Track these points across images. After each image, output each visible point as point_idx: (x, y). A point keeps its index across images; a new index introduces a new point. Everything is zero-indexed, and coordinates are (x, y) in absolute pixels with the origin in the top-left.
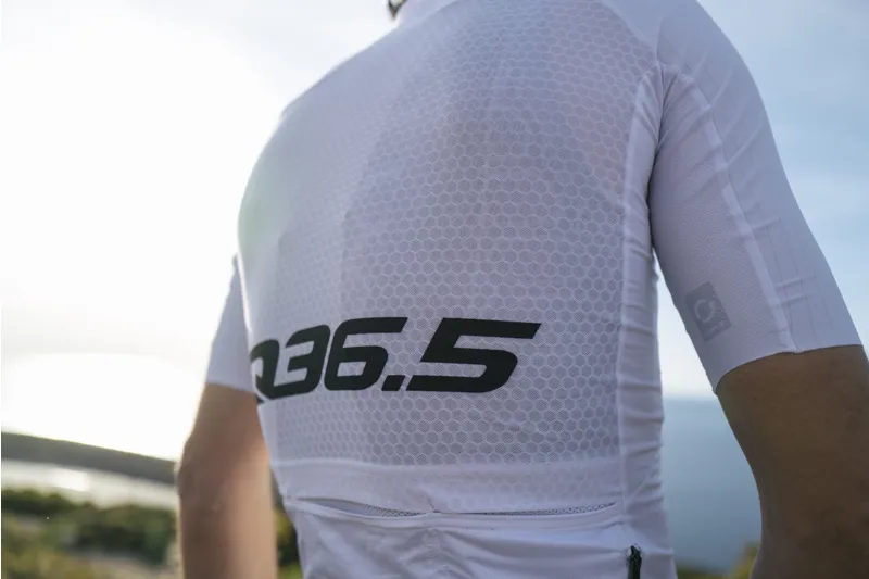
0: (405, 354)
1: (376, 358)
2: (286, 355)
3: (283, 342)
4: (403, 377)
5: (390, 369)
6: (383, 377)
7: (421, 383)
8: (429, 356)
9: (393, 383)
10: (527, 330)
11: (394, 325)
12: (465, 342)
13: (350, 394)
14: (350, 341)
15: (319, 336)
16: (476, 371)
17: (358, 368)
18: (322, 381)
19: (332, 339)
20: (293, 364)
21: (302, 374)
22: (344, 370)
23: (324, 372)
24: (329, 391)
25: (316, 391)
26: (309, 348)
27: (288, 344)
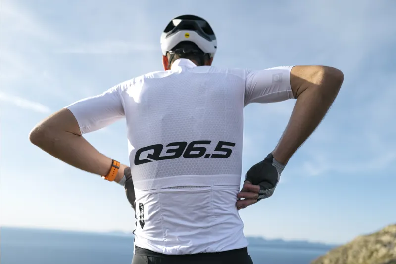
0: (211, 149)
1: (203, 150)
2: (165, 149)
3: (165, 145)
4: (210, 154)
5: (207, 152)
6: (205, 154)
7: (214, 156)
8: (216, 150)
9: (207, 156)
10: (233, 145)
11: (208, 142)
12: (224, 146)
13: (194, 159)
14: (195, 146)
15: (183, 144)
16: (225, 153)
17: (198, 152)
18: (182, 156)
19: (188, 145)
20: (169, 151)
21: (173, 154)
22: (192, 152)
23: (183, 153)
24: (185, 158)
25: (179, 158)
26: (177, 147)
27: (167, 146)
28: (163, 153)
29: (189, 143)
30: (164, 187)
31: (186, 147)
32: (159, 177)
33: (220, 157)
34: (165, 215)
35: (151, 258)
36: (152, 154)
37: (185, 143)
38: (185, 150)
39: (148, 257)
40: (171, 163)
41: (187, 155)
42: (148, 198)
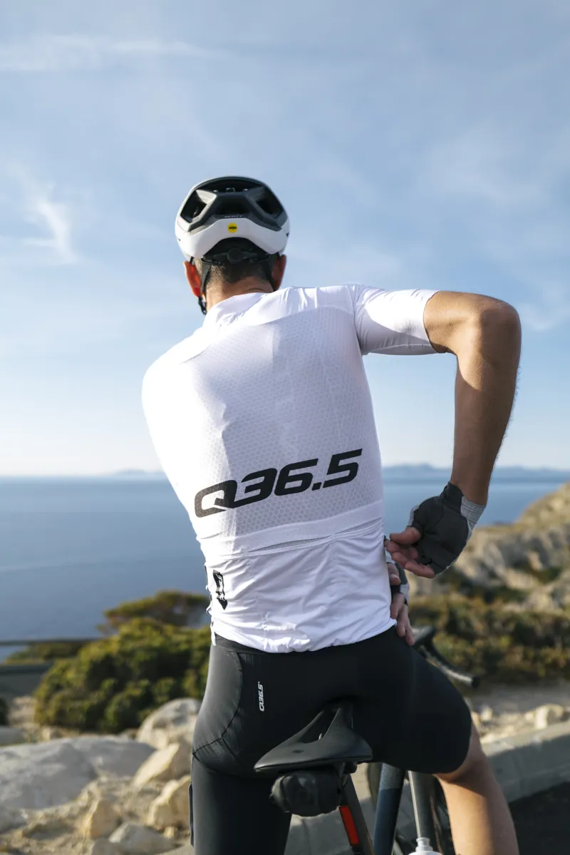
0: (320, 473)
1: (307, 479)
2: (241, 487)
3: (239, 480)
4: (320, 483)
5: (314, 481)
6: (312, 485)
7: (329, 484)
8: (330, 472)
9: (317, 487)
10: (358, 453)
11: (313, 462)
12: (342, 463)
13: (295, 495)
14: (292, 473)
15: (269, 473)
16: (347, 473)
17: (298, 483)
18: (273, 493)
19: (278, 473)
20: (248, 489)
21: (257, 492)
22: (288, 485)
23: (274, 488)
24: (278, 497)
25: (269, 498)
26: (261, 480)
27: (243, 481)
28: (240, 495)
29: (279, 469)
30: (254, 549)
31: (277, 478)
32: (242, 533)
33: (340, 483)
34: (260, 591)
35: (244, 656)
36: (223, 498)
37: (273, 471)
38: (275, 483)
39: (238, 654)
40: (257, 509)
41: (281, 491)
42: (229, 566)
